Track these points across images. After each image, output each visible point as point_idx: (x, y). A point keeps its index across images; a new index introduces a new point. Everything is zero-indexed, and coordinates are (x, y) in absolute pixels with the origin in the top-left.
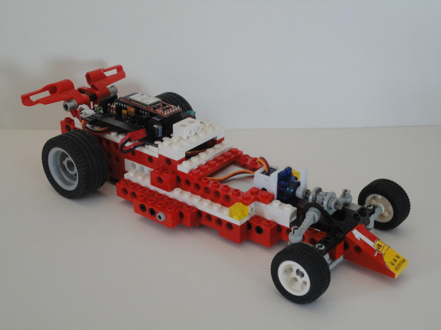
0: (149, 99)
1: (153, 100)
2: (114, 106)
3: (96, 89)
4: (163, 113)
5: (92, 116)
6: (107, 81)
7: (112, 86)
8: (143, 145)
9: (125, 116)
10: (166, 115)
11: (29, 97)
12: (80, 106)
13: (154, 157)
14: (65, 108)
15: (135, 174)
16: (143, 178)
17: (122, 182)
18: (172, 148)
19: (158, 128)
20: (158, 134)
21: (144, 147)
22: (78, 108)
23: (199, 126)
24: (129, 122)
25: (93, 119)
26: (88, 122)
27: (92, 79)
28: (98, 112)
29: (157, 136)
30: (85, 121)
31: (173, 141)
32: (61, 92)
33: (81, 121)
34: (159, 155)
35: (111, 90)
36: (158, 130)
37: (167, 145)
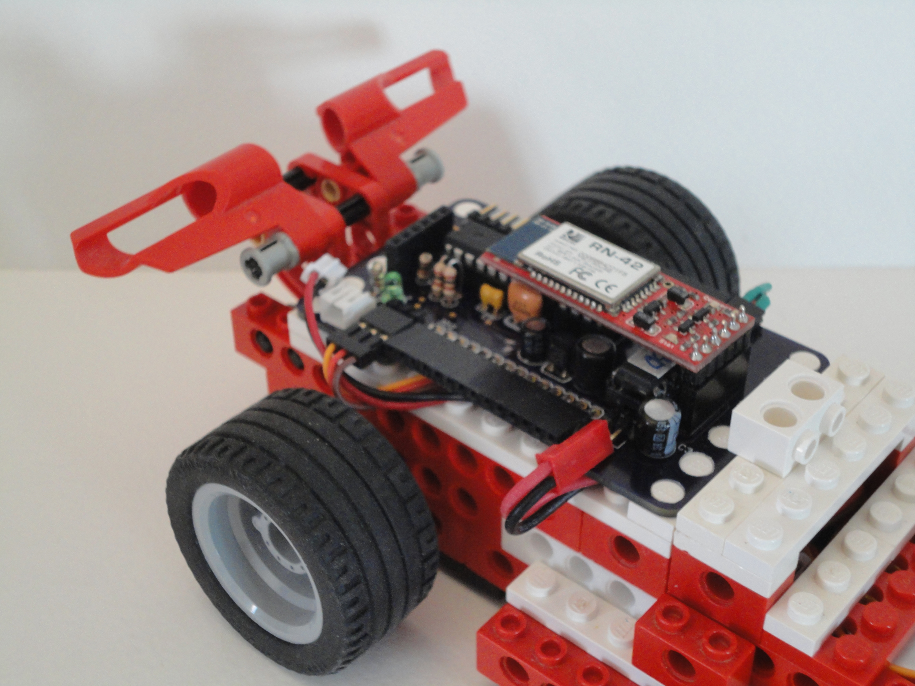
0: (608, 269)
1: (625, 274)
2: (450, 272)
3: (363, 171)
4: (682, 348)
5: (362, 320)
6: (401, 134)
7: (421, 154)
8: (597, 488)
9: (491, 309)
10: (695, 363)
11: (106, 239)
12: (309, 268)
13: (646, 549)
14: (249, 271)
15: (551, 593)
16: (593, 617)
17: (502, 631)
18: (746, 543)
19: (668, 426)
20: (664, 444)
21: (602, 498)
22: (305, 277)
23: (842, 409)
24: (515, 348)
25: (372, 341)
26: (352, 360)
27: (346, 131)
28: (385, 298)
29: (657, 451)
30: (341, 353)
31: (737, 489)
32: (233, 203)
33: (322, 349)
34: (674, 549)
35: (418, 170)
36: (666, 432)
37: (717, 519)
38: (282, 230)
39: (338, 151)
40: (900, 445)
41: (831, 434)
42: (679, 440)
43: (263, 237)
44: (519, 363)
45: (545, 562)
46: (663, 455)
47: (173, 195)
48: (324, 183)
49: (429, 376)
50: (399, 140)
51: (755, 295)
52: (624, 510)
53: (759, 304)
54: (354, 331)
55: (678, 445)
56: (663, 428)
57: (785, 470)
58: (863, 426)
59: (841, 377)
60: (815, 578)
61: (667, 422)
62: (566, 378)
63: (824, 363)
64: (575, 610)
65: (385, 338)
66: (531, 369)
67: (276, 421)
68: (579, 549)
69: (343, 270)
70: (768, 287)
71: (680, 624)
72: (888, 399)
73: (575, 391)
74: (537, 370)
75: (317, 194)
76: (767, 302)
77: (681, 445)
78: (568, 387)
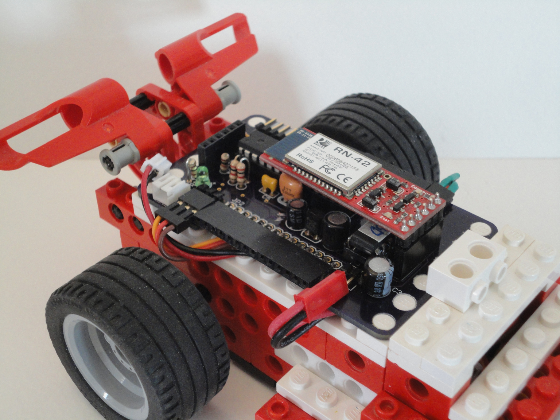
0: (346, 166)
1: (358, 170)
2: (241, 166)
3: (185, 97)
4: (395, 222)
5: (180, 199)
6: (213, 71)
7: (226, 85)
8: (336, 318)
9: (268, 191)
10: (404, 233)
11: (6, 144)
12: (147, 163)
13: (369, 360)
14: (106, 165)
15: (306, 387)
16: (334, 404)
17: (272, 414)
18: (436, 360)
19: (385, 277)
20: (382, 288)
21: (339, 325)
22: (143, 169)
23: (505, 265)
24: (284, 219)
25: (186, 214)
26: (172, 227)
27: (174, 70)
28: (198, 184)
29: (377, 293)
30: (164, 223)
31: (431, 321)
32: (95, 119)
33: (152, 219)
34: (388, 362)
35: (223, 96)
36: (383, 281)
37: (416, 343)
38: (128, 137)
39: (169, 83)
40: (545, 288)
41: (497, 282)
42: (393, 284)
43: (116, 141)
44: (286, 229)
45: (303, 365)
46: (382, 296)
47: (54, 113)
48: (160, 104)
49: (224, 239)
50: (211, 75)
51: (448, 182)
52: (354, 334)
53: (450, 188)
54: (174, 207)
55: (392, 288)
56: (381, 278)
57: (465, 307)
58: (519, 276)
59: (505, 241)
60: (485, 383)
61: (384, 274)
62: (318, 240)
63: (494, 230)
64: (321, 400)
65: (195, 212)
66: (294, 234)
67: (119, 272)
68: (325, 358)
69: (170, 164)
70: (457, 176)
71: (392, 414)
72: (537, 256)
73: (323, 250)
74: (298, 234)
75: (155, 111)
76: (456, 188)
77: (394, 289)
78: (319, 246)
